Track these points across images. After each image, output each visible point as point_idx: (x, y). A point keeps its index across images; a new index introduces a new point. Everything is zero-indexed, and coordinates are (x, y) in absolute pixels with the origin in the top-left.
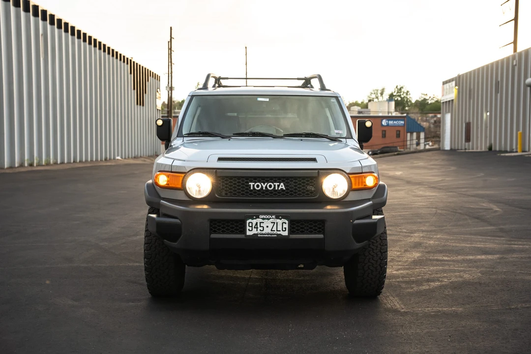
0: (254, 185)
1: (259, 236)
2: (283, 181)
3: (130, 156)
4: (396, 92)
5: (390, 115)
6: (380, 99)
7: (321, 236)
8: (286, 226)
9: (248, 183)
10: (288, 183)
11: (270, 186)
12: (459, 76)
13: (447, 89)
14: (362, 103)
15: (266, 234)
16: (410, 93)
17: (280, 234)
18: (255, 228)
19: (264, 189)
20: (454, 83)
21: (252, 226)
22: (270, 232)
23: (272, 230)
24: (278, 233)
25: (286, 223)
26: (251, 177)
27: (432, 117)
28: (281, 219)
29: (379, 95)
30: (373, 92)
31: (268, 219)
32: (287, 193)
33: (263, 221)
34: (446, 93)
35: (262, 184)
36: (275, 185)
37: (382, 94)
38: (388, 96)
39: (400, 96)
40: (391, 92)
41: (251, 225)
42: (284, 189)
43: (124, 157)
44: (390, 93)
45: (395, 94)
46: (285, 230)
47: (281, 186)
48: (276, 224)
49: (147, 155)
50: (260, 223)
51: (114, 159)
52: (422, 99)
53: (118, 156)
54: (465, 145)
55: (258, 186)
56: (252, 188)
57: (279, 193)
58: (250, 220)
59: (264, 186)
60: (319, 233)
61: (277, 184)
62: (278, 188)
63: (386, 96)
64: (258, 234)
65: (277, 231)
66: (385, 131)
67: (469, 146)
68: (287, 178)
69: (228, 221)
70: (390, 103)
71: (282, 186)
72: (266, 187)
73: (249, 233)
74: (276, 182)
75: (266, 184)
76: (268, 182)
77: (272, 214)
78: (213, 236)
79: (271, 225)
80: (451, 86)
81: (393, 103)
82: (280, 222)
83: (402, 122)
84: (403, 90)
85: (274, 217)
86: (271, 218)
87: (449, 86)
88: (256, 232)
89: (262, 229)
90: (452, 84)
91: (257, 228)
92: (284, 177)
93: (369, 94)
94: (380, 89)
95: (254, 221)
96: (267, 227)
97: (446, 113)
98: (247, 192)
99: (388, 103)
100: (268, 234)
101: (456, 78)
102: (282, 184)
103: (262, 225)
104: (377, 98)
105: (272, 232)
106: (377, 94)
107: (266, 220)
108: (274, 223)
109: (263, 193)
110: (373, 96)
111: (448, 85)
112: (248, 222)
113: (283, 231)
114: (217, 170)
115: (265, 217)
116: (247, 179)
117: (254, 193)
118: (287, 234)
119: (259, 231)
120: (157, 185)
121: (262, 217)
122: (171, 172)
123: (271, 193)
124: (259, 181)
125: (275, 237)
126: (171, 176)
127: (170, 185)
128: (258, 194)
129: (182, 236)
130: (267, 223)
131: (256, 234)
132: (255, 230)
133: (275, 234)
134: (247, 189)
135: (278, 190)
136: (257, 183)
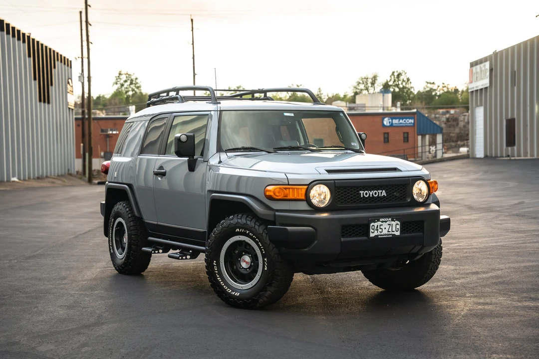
0: (363, 193)
1: (379, 237)
2: (384, 189)
3: (32, 177)
4: (393, 80)
5: (386, 111)
6: (371, 90)
7: (422, 234)
8: (398, 227)
9: (359, 191)
12: (496, 54)
13: (477, 72)
14: (345, 96)
15: (384, 235)
16: (411, 81)
18: (376, 230)
19: (371, 196)
20: (487, 64)
21: (374, 229)
22: (387, 233)
23: (388, 232)
24: (393, 233)
25: (398, 224)
26: (361, 186)
27: (444, 114)
28: (394, 221)
29: (370, 85)
30: (361, 82)
31: (386, 222)
33: (382, 224)
34: (477, 78)
35: (369, 192)
36: (379, 193)
37: (373, 84)
38: (382, 87)
39: (397, 86)
40: (386, 81)
41: (373, 227)
43: (22, 178)
44: (384, 81)
45: (391, 83)
46: (398, 231)
49: (56, 175)
50: (380, 225)
51: (9, 181)
52: (428, 89)
53: (13, 177)
54: (507, 151)
55: (366, 194)
56: (362, 196)
57: (381, 199)
58: (373, 224)
59: (371, 194)
60: (419, 231)
61: (380, 191)
63: (379, 87)
64: (378, 236)
65: (392, 231)
66: (388, 133)
67: (513, 151)
68: (387, 186)
69: (353, 226)
70: (386, 95)
71: (384, 193)
72: (372, 195)
73: (372, 235)
74: (379, 189)
75: (372, 191)
76: (374, 190)
77: (388, 217)
78: (342, 239)
79: (387, 227)
80: (483, 69)
81: (390, 96)
82: (394, 223)
83: (412, 121)
84: (401, 78)
85: (390, 219)
86: (388, 221)
87: (481, 68)
88: (377, 234)
89: (381, 230)
90: (485, 66)
91: (378, 230)
92: (384, 186)
93: (356, 84)
94: (370, 76)
95: (376, 224)
96: (385, 228)
97: (477, 106)
99: (383, 95)
100: (386, 235)
101: (490, 56)
102: (384, 191)
103: (381, 227)
104: (367, 89)
106: (367, 84)
107: (384, 223)
108: (390, 225)
109: (370, 199)
110: (362, 86)
111: (478, 67)
112: (371, 225)
113: (396, 231)
114: (336, 182)
115: (383, 220)
116: (358, 188)
117: (364, 200)
118: (399, 234)
119: (379, 233)
120: (270, 198)
121: (381, 220)
122: (289, 185)
123: (376, 199)
124: (367, 190)
125: (391, 237)
126: (289, 188)
127: (288, 198)
128: (367, 201)
129: (316, 242)
130: (385, 225)
131: (377, 236)
132: (376, 232)
133: (390, 235)
134: (358, 197)
135: (381, 196)
136: (366, 192)
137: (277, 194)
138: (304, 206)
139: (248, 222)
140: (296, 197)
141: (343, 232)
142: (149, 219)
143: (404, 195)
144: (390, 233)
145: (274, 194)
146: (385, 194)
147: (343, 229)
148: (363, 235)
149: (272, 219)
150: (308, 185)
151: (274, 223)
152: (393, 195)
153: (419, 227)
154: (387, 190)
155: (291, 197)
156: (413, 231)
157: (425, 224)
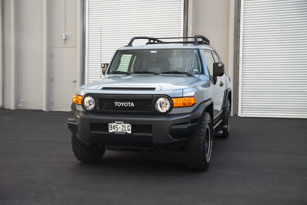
0: (117, 104)
1: (115, 133)
2: (133, 102)
7: (150, 135)
8: (130, 128)
9: (114, 102)
10: (135, 102)
11: (126, 104)
15: (119, 132)
17: (127, 133)
18: (113, 128)
19: (123, 106)
21: (112, 127)
22: (121, 131)
23: (122, 130)
25: (129, 126)
26: (116, 99)
28: (127, 124)
31: (120, 124)
32: (136, 108)
35: (122, 103)
36: (128, 104)
42: (134, 106)
46: (130, 130)
47: (132, 104)
48: (124, 126)
50: (116, 125)
55: (119, 104)
56: (116, 105)
57: (131, 108)
58: (110, 124)
59: (123, 104)
61: (129, 103)
62: (130, 106)
64: (115, 132)
65: (125, 130)
69: (100, 124)
72: (124, 105)
73: (110, 131)
74: (129, 102)
75: (124, 103)
76: (125, 102)
77: (121, 121)
78: (92, 132)
79: (122, 127)
82: (126, 125)
85: (123, 122)
86: (121, 123)
88: (114, 131)
89: (117, 129)
91: (114, 128)
92: (133, 100)
95: (113, 125)
96: (120, 128)
98: (114, 108)
100: (120, 132)
102: (132, 103)
103: (117, 127)
105: (123, 131)
107: (119, 124)
108: (123, 126)
109: (122, 108)
112: (109, 125)
113: (128, 130)
114: (98, 95)
115: (118, 122)
116: (113, 100)
117: (117, 108)
118: (131, 133)
119: (115, 130)
123: (127, 108)
124: (120, 102)
125: (124, 134)
127: (77, 103)
128: (120, 109)
130: (119, 126)
131: (113, 132)
132: (113, 129)
133: (124, 132)
134: (113, 106)
137: (74, 100)
146: (133, 105)
147: (91, 125)
148: (106, 131)
150: (84, 96)
156: (145, 132)
157: (153, 128)
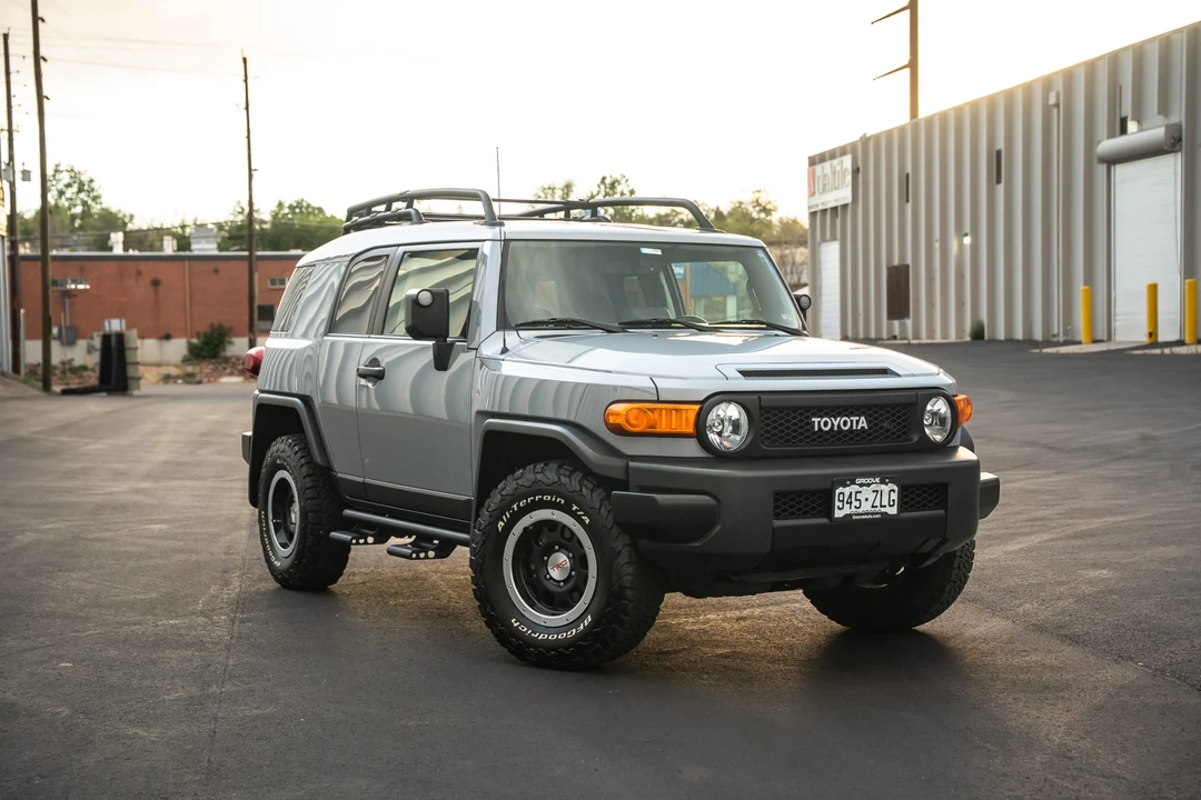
0: (819, 422)
1: (854, 517)
2: (863, 414)
7: (942, 512)
8: (894, 496)
9: (809, 418)
11: (845, 423)
15: (864, 514)
17: (885, 513)
18: (847, 503)
19: (836, 428)
21: (843, 501)
22: (870, 509)
23: (873, 507)
24: (883, 510)
25: (894, 491)
26: (813, 407)
28: (887, 484)
31: (868, 485)
33: (861, 489)
35: (832, 419)
36: (852, 421)
41: (841, 496)
42: (866, 427)
46: (893, 505)
47: (861, 421)
48: (880, 493)
55: (826, 424)
56: (816, 429)
57: (858, 435)
58: (841, 489)
59: (836, 423)
60: (936, 507)
61: (855, 419)
62: (856, 427)
64: (851, 515)
65: (881, 506)
68: (869, 407)
69: (798, 494)
72: (839, 425)
73: (838, 514)
74: (852, 414)
75: (838, 419)
76: (841, 415)
77: (873, 475)
78: (778, 523)
79: (871, 497)
82: (885, 488)
85: (877, 480)
86: (872, 483)
88: (849, 512)
89: (857, 504)
91: (851, 503)
92: (864, 406)
95: (847, 491)
96: (867, 499)
100: (867, 514)
102: (863, 418)
103: (858, 496)
105: (874, 509)
107: (866, 488)
108: (877, 491)
109: (833, 436)
112: (838, 491)
113: (890, 506)
114: (763, 397)
115: (863, 481)
116: (807, 411)
117: (819, 437)
118: (895, 513)
119: (853, 509)
120: (618, 430)
121: (859, 481)
122: (658, 401)
123: (845, 436)
124: (827, 415)
125: (875, 519)
126: (661, 410)
127: (658, 430)
128: (826, 440)
129: (718, 528)
130: (867, 493)
131: (848, 516)
132: (847, 506)
133: (877, 513)
134: (808, 430)
135: (857, 430)
136: (825, 419)
137: (633, 422)
138: (691, 449)
139: (563, 479)
140: (675, 428)
141: (777, 507)
142: (345, 471)
143: (905, 427)
144: (877, 509)
145: (627, 421)
146: (865, 425)
147: (777, 500)
148: (819, 514)
149: (620, 475)
150: (702, 402)
151: (624, 485)
152: (882, 428)
153: (937, 498)
154: (870, 416)
155: (663, 427)
156: (925, 505)
157: (951, 491)
